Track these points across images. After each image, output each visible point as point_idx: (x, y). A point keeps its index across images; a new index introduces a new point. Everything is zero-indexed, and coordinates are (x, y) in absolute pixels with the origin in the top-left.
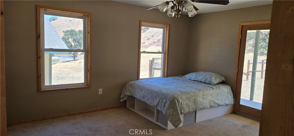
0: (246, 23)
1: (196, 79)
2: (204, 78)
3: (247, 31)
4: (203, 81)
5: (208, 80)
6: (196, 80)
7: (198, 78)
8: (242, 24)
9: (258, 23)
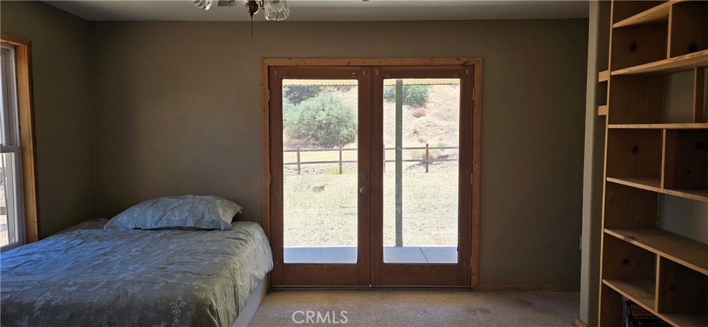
0: (278, 60)
1: (163, 224)
2: (193, 216)
3: (282, 80)
4: (190, 224)
5: (207, 218)
6: (163, 226)
7: (168, 220)
8: (269, 62)
9: (308, 62)
